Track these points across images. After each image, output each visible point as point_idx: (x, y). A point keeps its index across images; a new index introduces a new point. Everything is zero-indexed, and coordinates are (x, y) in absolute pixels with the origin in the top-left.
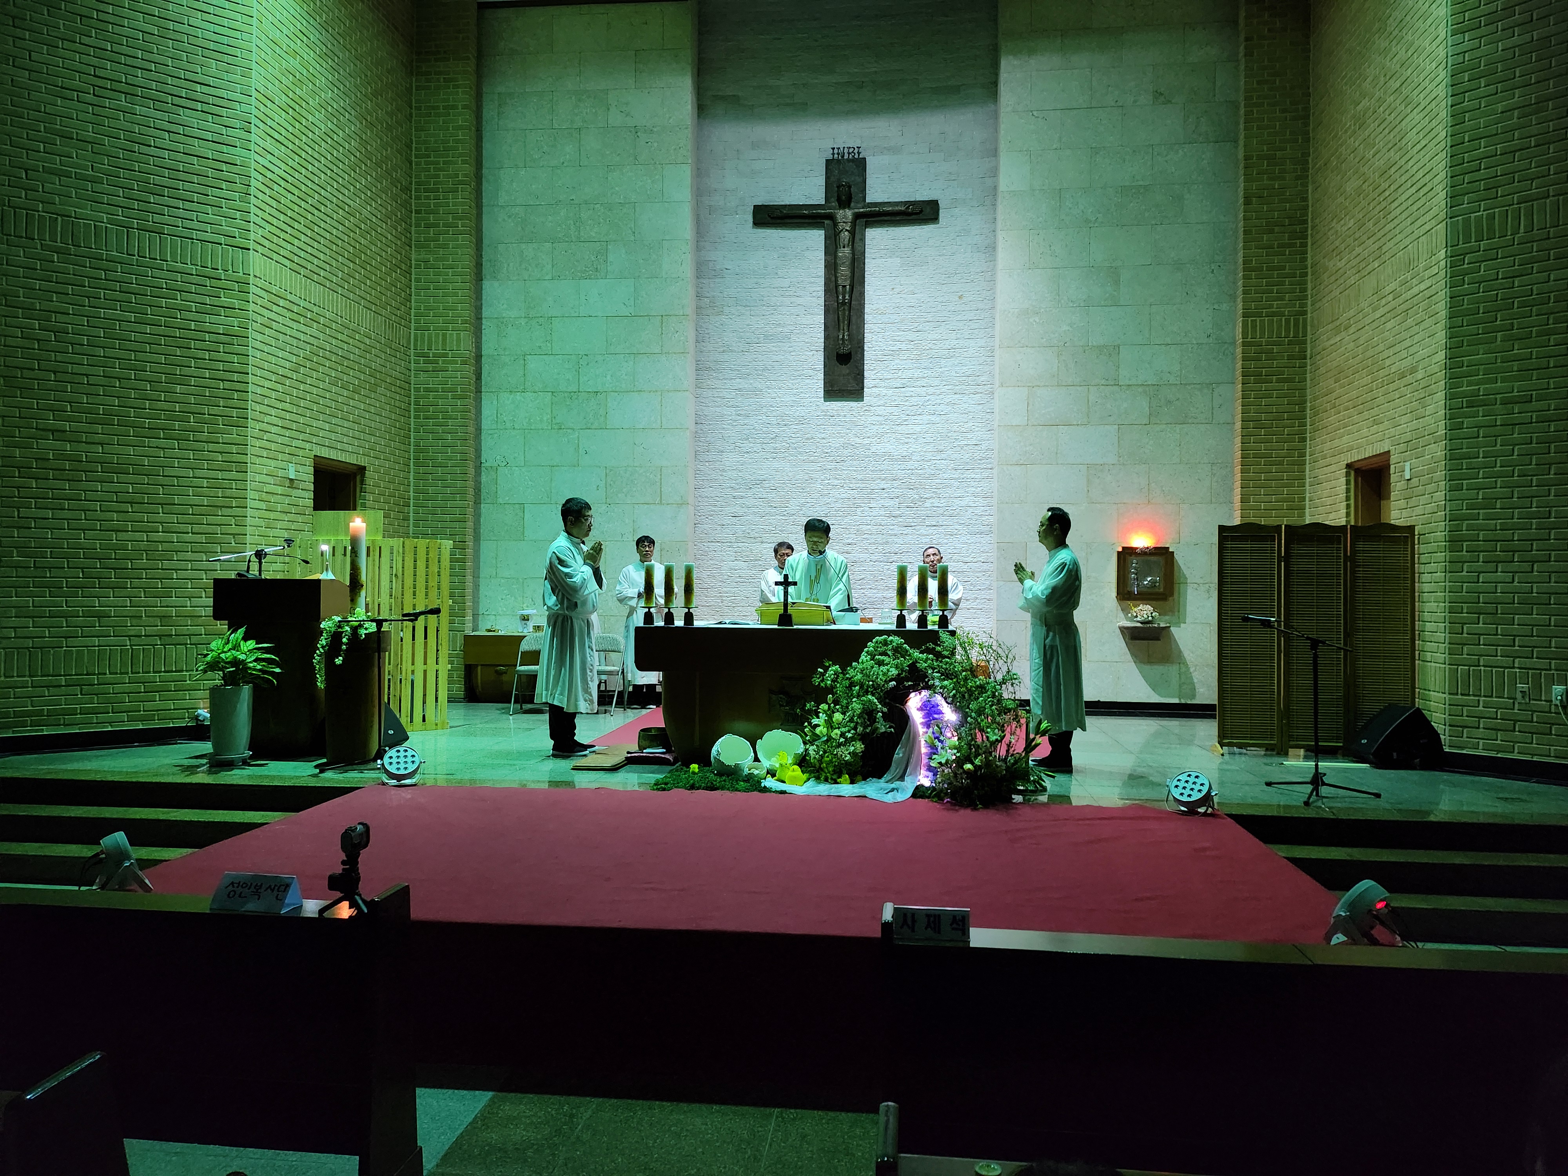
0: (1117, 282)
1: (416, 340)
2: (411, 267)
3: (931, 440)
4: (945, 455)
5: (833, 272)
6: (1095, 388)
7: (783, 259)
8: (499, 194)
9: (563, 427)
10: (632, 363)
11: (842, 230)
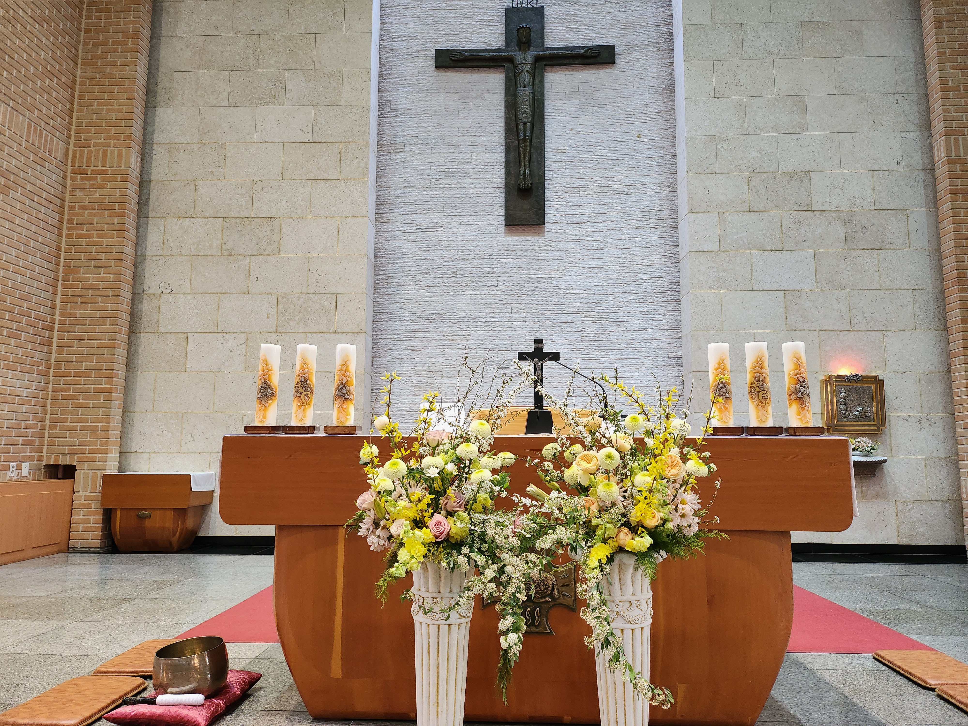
0: (804, 111)
1: (74, 158)
2: (74, 82)
3: (614, 274)
4: (628, 289)
5: (513, 112)
6: (789, 213)
7: (463, 101)
8: (179, 25)
9: (233, 253)
10: (309, 189)
11: (522, 71)
